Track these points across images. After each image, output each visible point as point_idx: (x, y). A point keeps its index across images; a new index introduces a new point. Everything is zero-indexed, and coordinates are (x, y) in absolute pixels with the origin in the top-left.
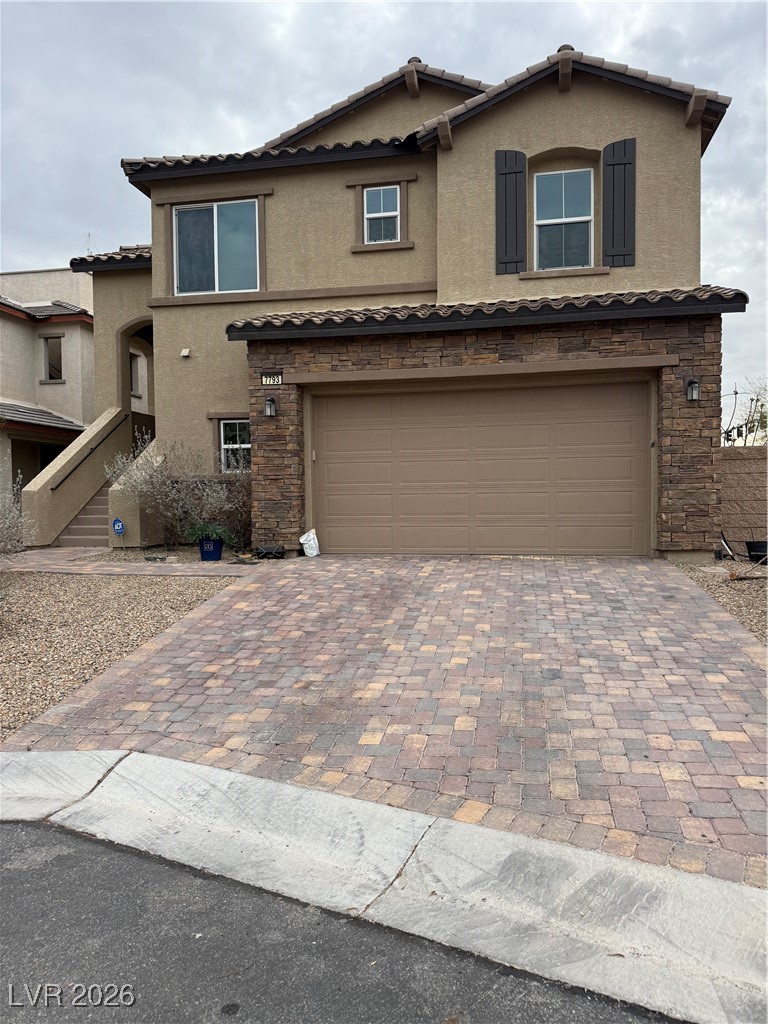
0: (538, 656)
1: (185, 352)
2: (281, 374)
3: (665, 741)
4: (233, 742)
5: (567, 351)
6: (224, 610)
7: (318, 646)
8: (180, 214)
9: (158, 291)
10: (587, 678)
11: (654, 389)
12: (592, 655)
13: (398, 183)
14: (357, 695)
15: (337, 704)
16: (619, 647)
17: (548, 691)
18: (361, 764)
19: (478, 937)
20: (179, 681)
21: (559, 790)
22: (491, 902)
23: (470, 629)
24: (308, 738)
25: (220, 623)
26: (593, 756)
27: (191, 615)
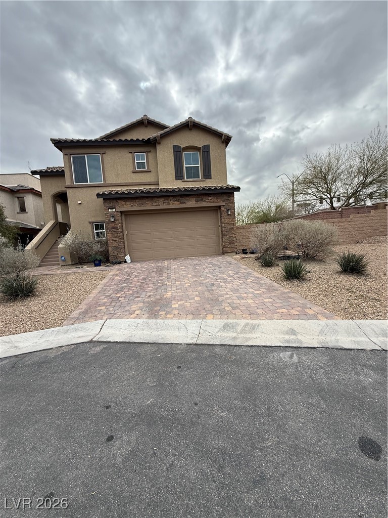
0: (207, 281)
1: (79, 202)
2: (115, 208)
3: (245, 295)
4: (137, 312)
5: (197, 201)
6: (112, 280)
7: (147, 286)
8: (73, 157)
9: (68, 183)
10: (221, 284)
11: (219, 211)
12: (219, 279)
13: (145, 152)
14: (165, 296)
15: (161, 299)
16: (225, 276)
17: (213, 288)
18: (176, 312)
19: (226, 341)
20: (110, 300)
21: (227, 309)
22: (224, 334)
23: (186, 277)
24: (158, 308)
25: (113, 283)
26: (231, 301)
27: (102, 282)
